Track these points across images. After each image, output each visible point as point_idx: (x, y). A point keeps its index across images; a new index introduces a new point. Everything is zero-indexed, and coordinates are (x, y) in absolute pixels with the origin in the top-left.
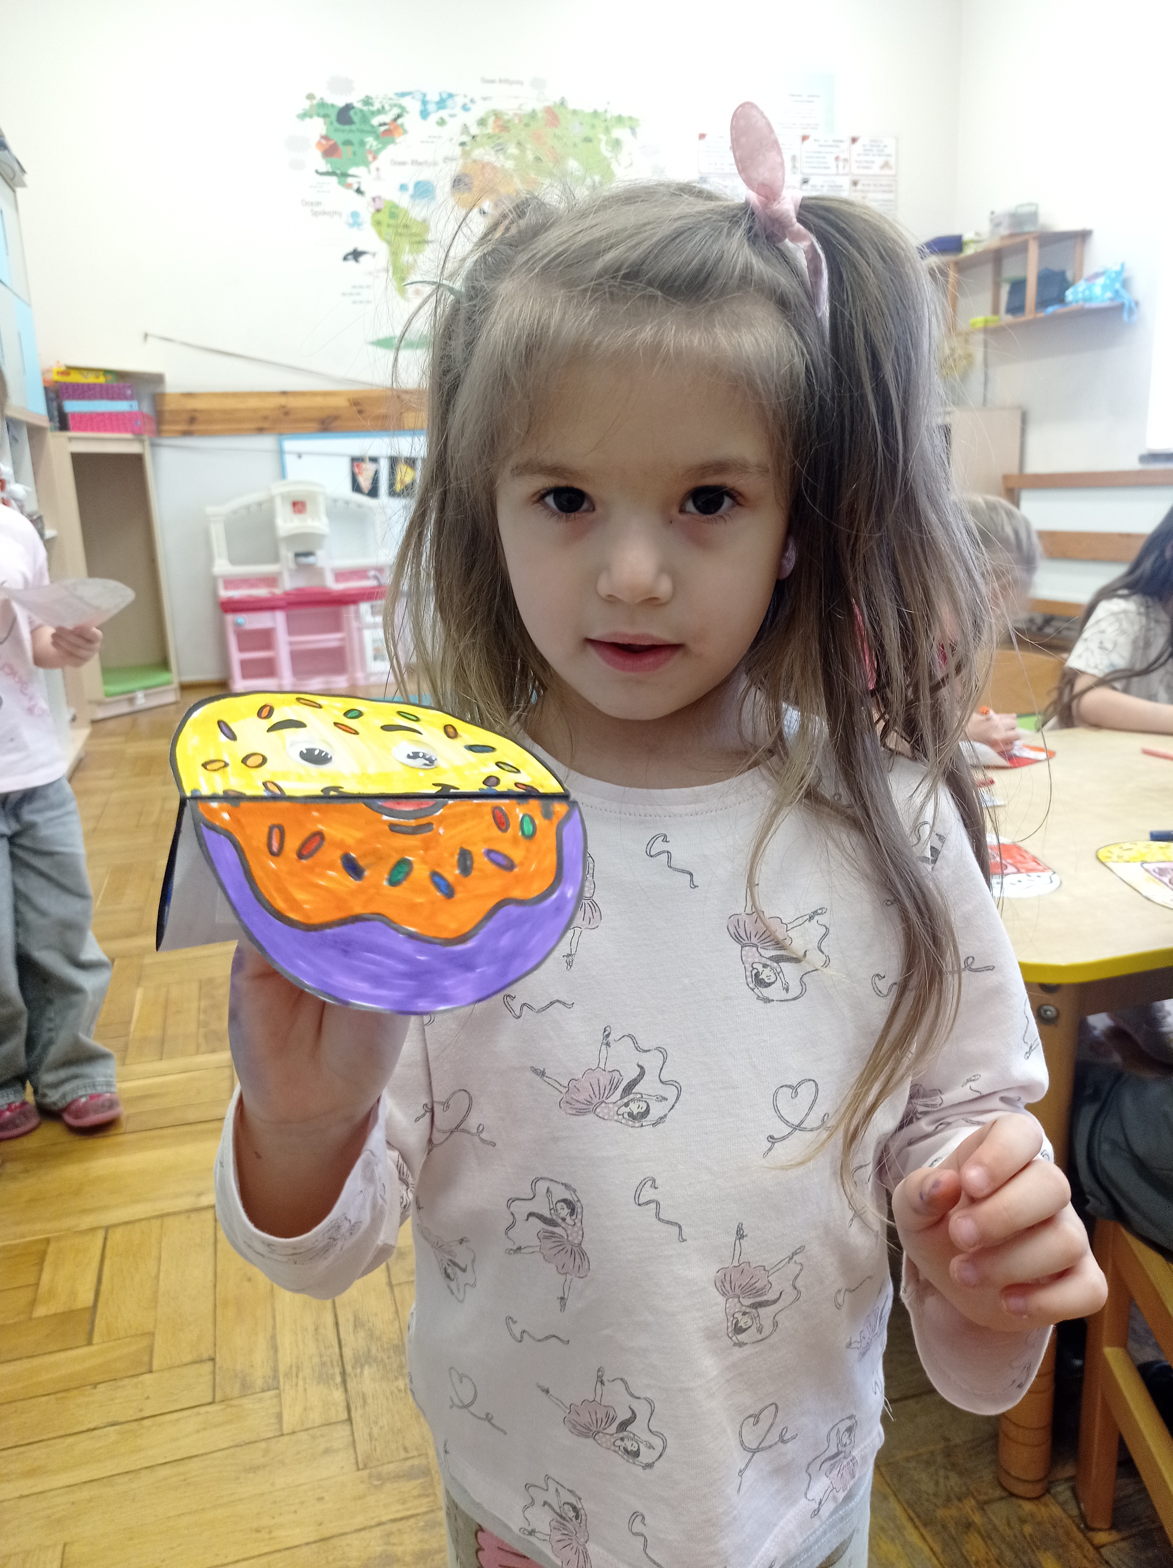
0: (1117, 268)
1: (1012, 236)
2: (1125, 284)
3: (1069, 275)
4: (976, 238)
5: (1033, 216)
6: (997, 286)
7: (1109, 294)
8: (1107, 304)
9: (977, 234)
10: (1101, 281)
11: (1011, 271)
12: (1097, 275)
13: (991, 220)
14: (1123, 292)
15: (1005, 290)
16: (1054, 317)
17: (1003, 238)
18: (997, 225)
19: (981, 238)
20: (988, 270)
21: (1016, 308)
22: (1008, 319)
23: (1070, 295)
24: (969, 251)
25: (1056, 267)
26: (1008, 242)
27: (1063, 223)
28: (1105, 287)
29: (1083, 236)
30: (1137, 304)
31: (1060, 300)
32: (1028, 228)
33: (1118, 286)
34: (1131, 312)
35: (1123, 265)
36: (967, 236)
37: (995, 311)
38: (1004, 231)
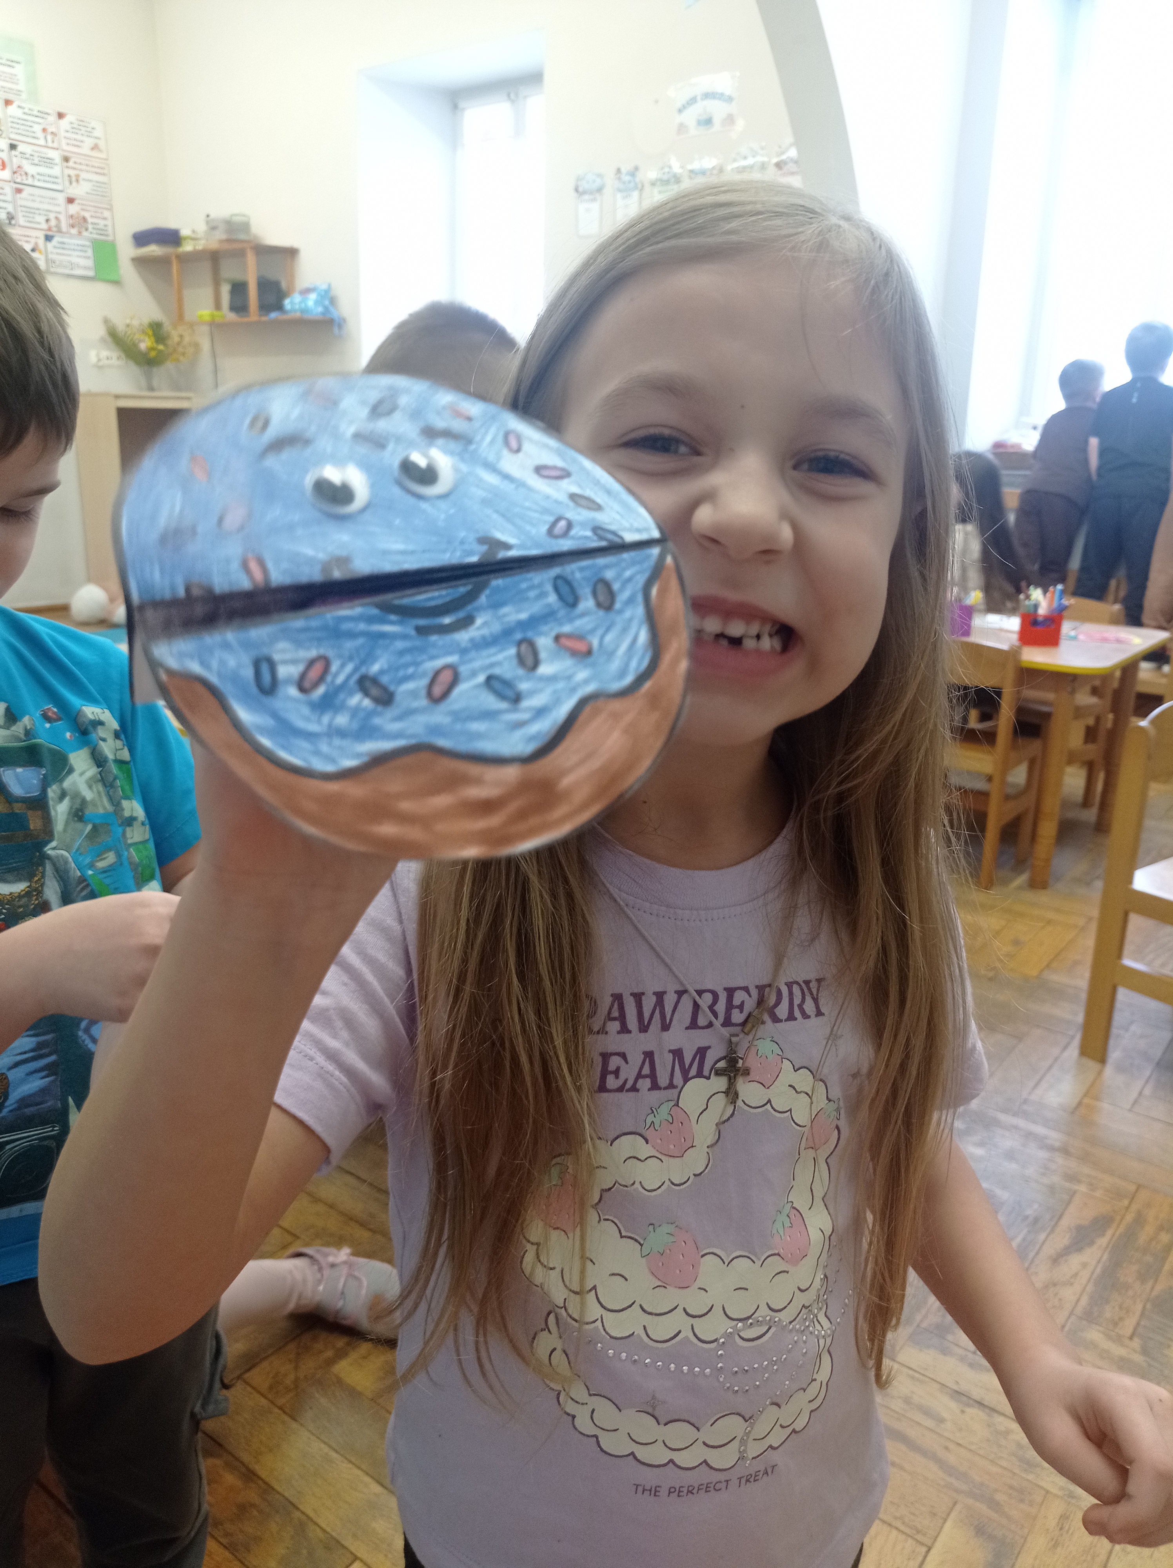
0: (324, 287)
1: (228, 241)
2: (333, 301)
3: (284, 285)
4: (193, 236)
5: (245, 227)
6: (217, 283)
7: (320, 309)
8: (320, 317)
9: (194, 231)
10: (313, 297)
11: (230, 272)
12: (307, 291)
13: (207, 223)
14: (331, 309)
15: (225, 290)
16: (276, 322)
17: (221, 241)
18: (214, 228)
19: (199, 236)
20: (207, 265)
21: (239, 306)
22: (232, 316)
23: (287, 303)
24: (188, 247)
25: (271, 275)
26: (226, 246)
27: (274, 237)
28: (317, 303)
29: (291, 253)
30: (344, 320)
31: (279, 307)
32: (242, 237)
33: (327, 303)
34: (340, 327)
35: (329, 285)
36: (185, 232)
37: (218, 306)
38: (220, 235)
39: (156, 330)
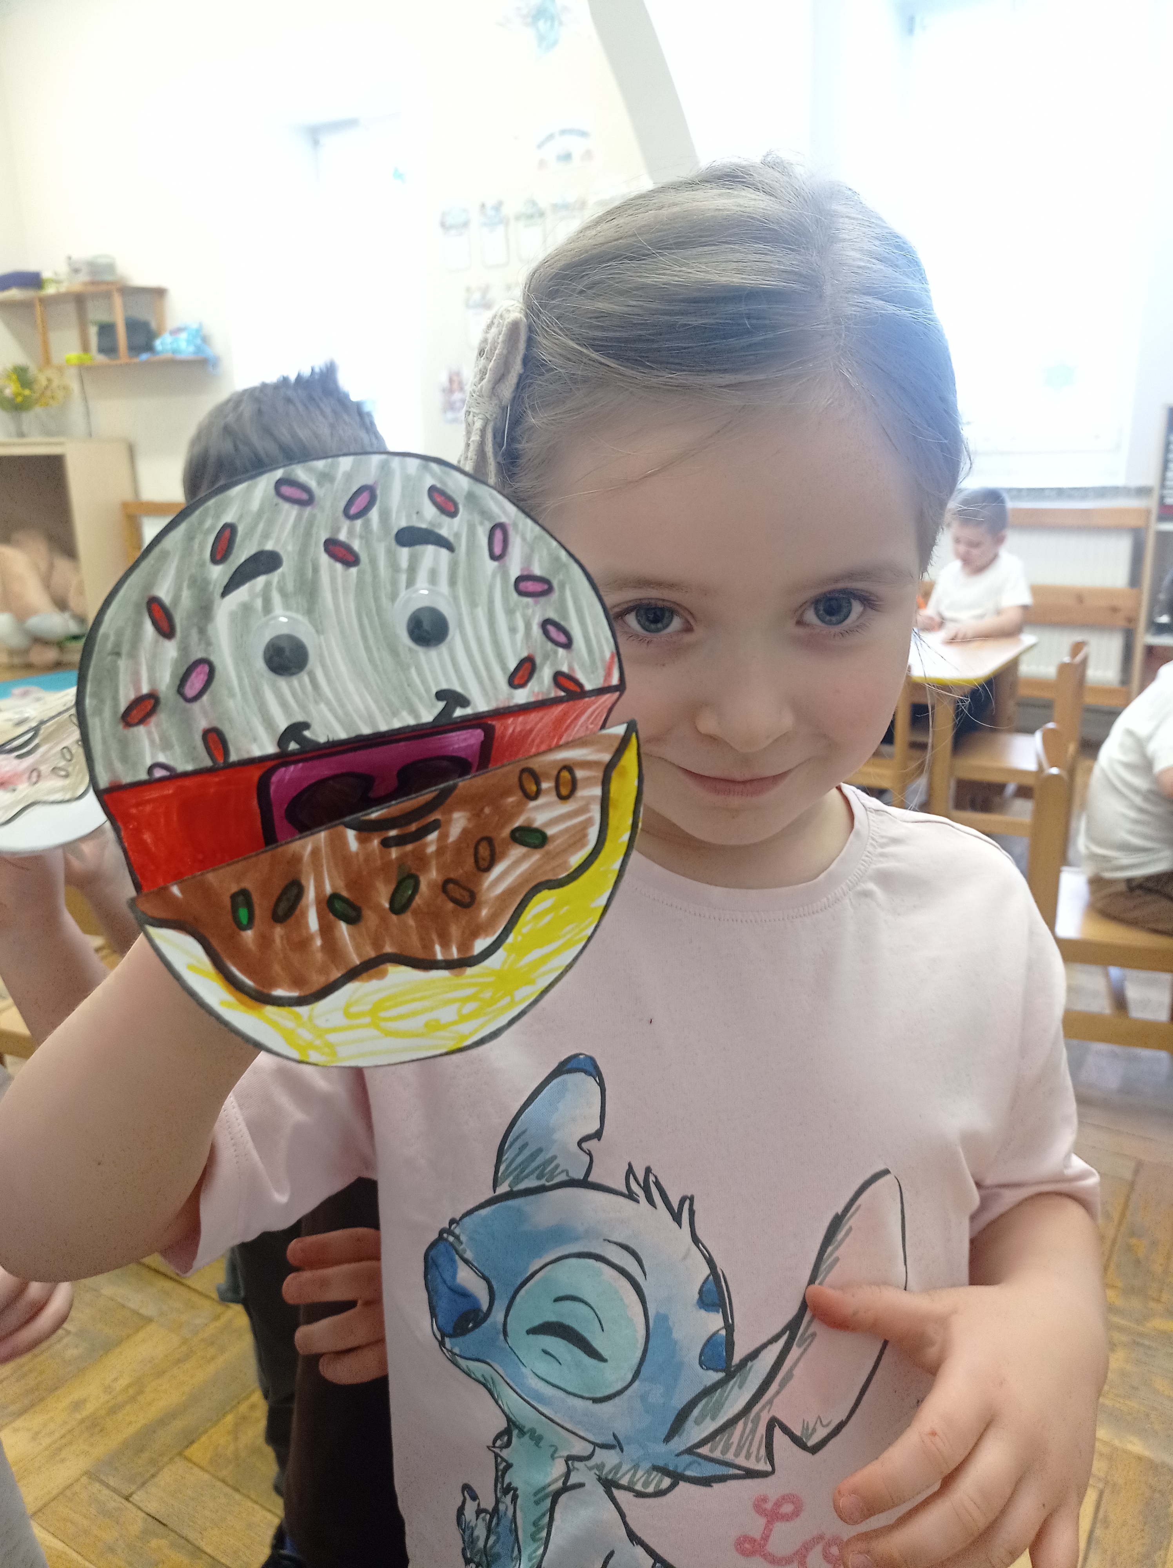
0: (194, 326)
1: (93, 283)
2: (205, 339)
3: (154, 325)
4: (54, 277)
5: (110, 268)
6: (83, 325)
7: (191, 349)
8: (191, 357)
9: (56, 274)
10: (183, 336)
11: (97, 313)
12: (179, 330)
13: (70, 265)
14: (204, 347)
15: (93, 331)
16: (146, 363)
17: (85, 284)
18: (76, 271)
19: (62, 279)
20: (70, 309)
21: (108, 347)
22: (101, 359)
23: (158, 344)
24: (50, 290)
25: (139, 316)
26: (91, 289)
27: (140, 278)
28: (189, 342)
29: (159, 293)
30: (218, 359)
31: (149, 348)
32: (108, 278)
33: (199, 341)
34: (214, 364)
35: (201, 325)
36: (46, 274)
37: (85, 348)
38: (83, 277)
39: (21, 375)
